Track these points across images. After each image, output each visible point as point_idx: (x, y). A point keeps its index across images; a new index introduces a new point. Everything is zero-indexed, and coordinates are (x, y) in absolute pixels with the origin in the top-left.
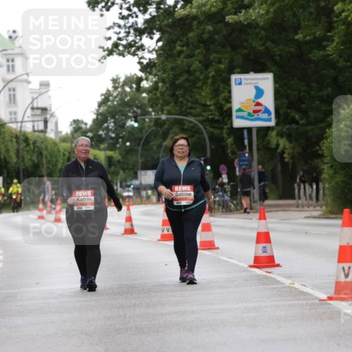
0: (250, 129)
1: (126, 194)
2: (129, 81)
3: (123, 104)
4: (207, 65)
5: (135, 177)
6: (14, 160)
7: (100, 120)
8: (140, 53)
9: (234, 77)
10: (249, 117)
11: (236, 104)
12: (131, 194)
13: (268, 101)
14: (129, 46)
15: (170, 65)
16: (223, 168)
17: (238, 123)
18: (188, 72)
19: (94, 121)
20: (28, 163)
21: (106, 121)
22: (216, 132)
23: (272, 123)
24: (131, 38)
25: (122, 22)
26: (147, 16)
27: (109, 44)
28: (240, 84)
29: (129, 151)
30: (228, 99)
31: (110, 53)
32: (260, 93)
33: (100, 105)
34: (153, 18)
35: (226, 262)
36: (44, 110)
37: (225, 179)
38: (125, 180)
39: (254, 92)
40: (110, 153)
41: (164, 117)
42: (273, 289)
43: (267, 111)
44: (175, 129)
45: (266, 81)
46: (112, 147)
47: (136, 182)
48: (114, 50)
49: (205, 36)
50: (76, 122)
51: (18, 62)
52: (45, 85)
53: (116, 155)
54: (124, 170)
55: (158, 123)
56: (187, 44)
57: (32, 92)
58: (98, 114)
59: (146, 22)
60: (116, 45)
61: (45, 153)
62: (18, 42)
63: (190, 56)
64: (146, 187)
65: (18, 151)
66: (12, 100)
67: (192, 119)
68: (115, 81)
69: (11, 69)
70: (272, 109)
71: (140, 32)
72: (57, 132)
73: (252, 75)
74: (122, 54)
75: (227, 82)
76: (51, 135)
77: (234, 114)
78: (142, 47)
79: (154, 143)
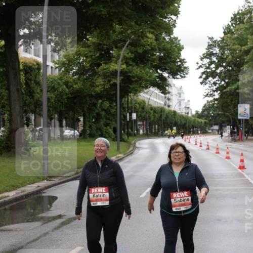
0: (243, 119)
1: (209, 131)
2: (211, 101)
3: (210, 107)
4: (232, 101)
5: (212, 127)
6: (179, 122)
7: (203, 111)
8: (214, 97)
9: (239, 105)
10: (242, 116)
11: (239, 112)
12: (210, 131)
13: (248, 112)
14: (211, 95)
15: (221, 100)
16: (235, 127)
17: (239, 117)
18: (227, 102)
19: (202, 112)
20: (183, 123)
21: (204, 111)
22: (234, 117)
23: (249, 118)
24: (212, 93)
25: (209, 88)
26: (216, 87)
27: (205, 94)
28: (240, 107)
29: (210, 120)
30: (237, 110)
31: (206, 96)
32: (245, 109)
33: (203, 107)
34: (218, 88)
35: (232, 165)
36: (188, 108)
37: (236, 130)
38: (209, 127)
39: (244, 109)
40: (205, 120)
41: (220, 113)
42: (243, 180)
43: (247, 115)
44: (223, 116)
45: (247, 106)
46: (206, 119)
47: (212, 128)
48: (207, 96)
49: (232, 93)
50: (197, 111)
51: (182, 94)
52: (189, 101)
53: (207, 121)
54: (210, 125)
55: (219, 114)
56: (227, 95)
57: (186, 103)
58: (203, 110)
59: (216, 88)
60: (207, 94)
61: (188, 121)
62: (182, 89)
63: (227, 98)
64: (215, 130)
65: (180, 120)
66: (180, 105)
67: (227, 114)
68: (208, 101)
69: (180, 97)
70: (249, 113)
71: (214, 91)
72: (191, 113)
73: (243, 105)
74: (209, 97)
75: (237, 106)
76: (190, 115)
77: (239, 115)
78: (214, 95)
79: (217, 118)
